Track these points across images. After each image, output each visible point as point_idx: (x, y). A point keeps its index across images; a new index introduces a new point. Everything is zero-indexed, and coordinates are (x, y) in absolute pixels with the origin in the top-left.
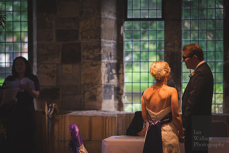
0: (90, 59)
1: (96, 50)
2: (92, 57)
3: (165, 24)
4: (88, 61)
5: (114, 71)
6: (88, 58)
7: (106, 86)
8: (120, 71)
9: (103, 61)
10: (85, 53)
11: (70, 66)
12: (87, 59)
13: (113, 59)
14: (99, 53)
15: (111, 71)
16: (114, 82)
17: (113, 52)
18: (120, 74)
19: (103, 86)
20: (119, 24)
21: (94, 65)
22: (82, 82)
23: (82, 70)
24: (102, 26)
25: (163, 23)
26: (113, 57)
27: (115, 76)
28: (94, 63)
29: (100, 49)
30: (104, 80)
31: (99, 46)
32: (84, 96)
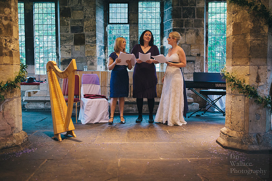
0: (90, 42)
1: (93, 38)
3: (130, 26)
4: (89, 43)
5: (103, 50)
6: (89, 42)
7: (99, 58)
8: (106, 51)
9: (97, 44)
10: (87, 39)
11: (78, 47)
12: (88, 43)
13: (102, 44)
14: (95, 39)
15: (101, 50)
16: (103, 56)
17: (103, 41)
18: (106, 52)
19: (97, 57)
20: (105, 26)
21: (92, 46)
22: (86, 56)
23: (86, 49)
24: (96, 24)
25: (128, 25)
26: (102, 43)
27: (103, 53)
28: (92, 45)
29: (96, 37)
31: (95, 36)
32: (87, 63)
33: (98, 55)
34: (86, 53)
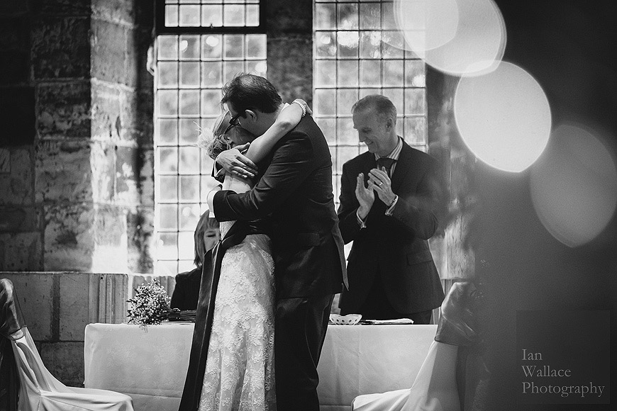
0: (60, 132)
1: (76, 107)
2: (65, 126)
3: (268, 43)
4: (54, 138)
5: (128, 170)
6: (55, 130)
7: (105, 209)
8: (145, 172)
9: (94, 138)
10: (46, 117)
12: (51, 134)
13: (126, 136)
14: (84, 117)
15: (119, 169)
16: (128, 200)
17: (127, 119)
18: (144, 178)
19: (96, 207)
20: (142, 43)
21: (70, 150)
22: (39, 197)
23: (38, 162)
24: (94, 42)
25: (262, 39)
26: (123, 132)
27: (131, 184)
28: (72, 144)
29: (89, 106)
30: (100, 191)
31: (85, 98)
32: (43, 236)
33: (99, 192)
34: (39, 186)
